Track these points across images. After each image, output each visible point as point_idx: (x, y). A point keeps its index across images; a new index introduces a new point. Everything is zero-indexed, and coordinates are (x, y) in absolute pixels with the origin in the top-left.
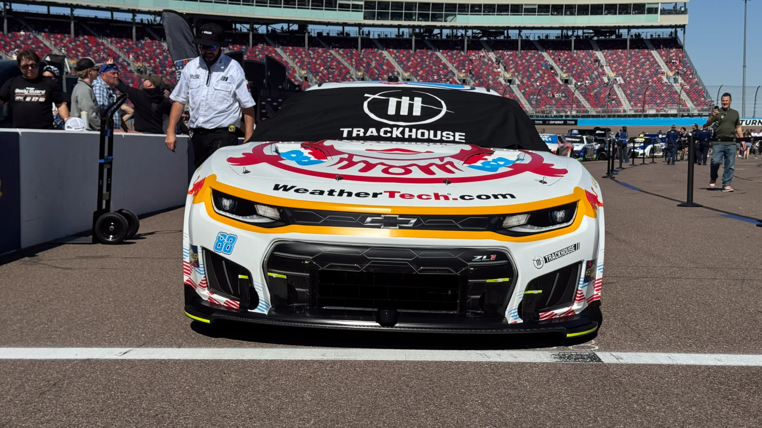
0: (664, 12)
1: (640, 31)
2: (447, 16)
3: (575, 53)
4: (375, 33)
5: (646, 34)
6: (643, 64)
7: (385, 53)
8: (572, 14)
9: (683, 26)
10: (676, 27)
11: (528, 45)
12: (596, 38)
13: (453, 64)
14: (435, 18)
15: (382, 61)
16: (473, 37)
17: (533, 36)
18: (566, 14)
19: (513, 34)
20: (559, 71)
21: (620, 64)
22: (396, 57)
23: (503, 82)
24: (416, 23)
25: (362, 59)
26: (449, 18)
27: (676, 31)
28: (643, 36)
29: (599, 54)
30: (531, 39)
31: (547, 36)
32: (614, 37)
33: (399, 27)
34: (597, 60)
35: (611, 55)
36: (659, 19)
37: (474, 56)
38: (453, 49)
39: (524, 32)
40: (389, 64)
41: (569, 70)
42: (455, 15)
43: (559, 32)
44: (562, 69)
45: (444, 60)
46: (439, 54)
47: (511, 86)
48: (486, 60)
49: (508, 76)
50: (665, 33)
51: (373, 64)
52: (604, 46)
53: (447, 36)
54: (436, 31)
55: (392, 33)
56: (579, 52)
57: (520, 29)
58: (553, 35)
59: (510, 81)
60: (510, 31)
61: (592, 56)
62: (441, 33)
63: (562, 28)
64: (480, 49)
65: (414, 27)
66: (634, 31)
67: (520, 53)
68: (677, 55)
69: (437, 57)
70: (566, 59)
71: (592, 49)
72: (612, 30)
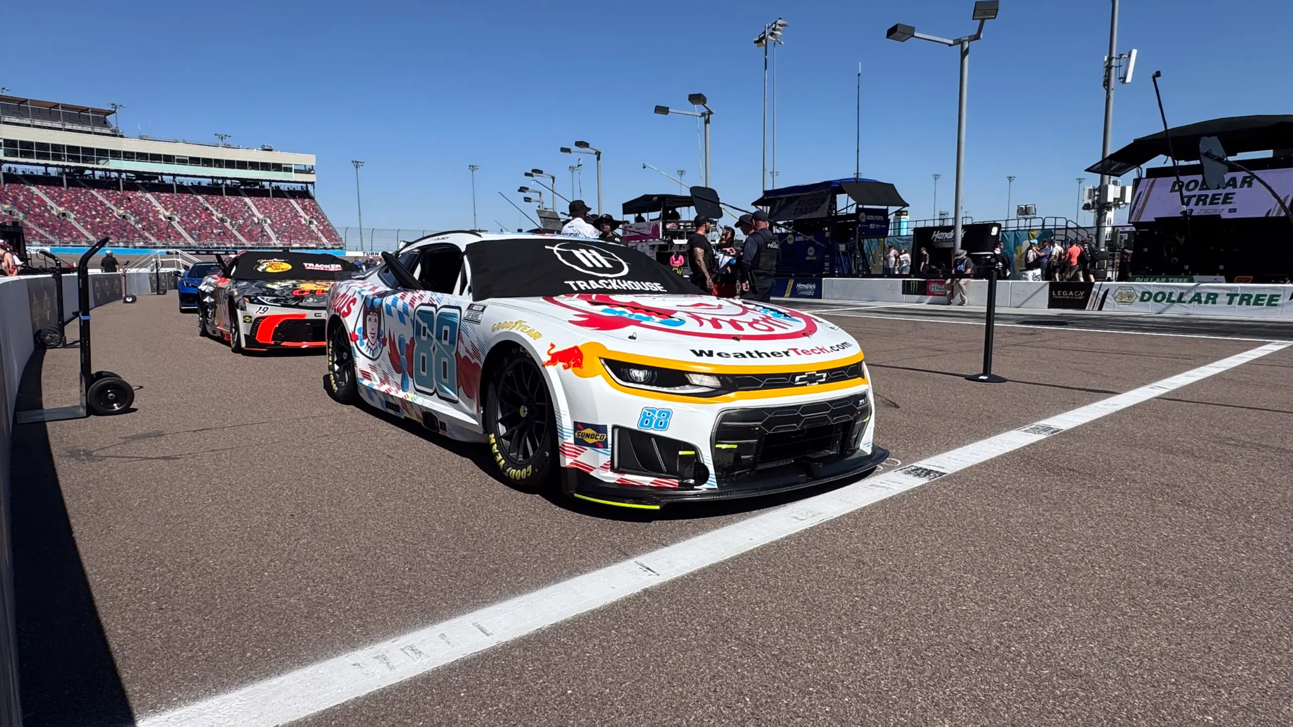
0: (296, 171)
1: (279, 184)
2: (98, 159)
3: (227, 198)
5: (284, 187)
6: (284, 210)
7: (34, 189)
8: (220, 166)
9: (312, 183)
10: (306, 183)
11: (182, 189)
12: (242, 187)
16: (127, 179)
17: (187, 182)
18: (215, 167)
19: (168, 180)
20: (215, 212)
21: (266, 209)
22: (46, 193)
23: (164, 219)
24: (66, 163)
25: (6, 193)
26: (101, 162)
27: (307, 187)
28: (282, 188)
29: (247, 200)
30: (185, 184)
31: (199, 183)
32: (258, 187)
34: (246, 204)
35: (257, 201)
36: (293, 176)
38: (108, 188)
39: (178, 178)
41: (223, 211)
42: (108, 159)
43: (210, 180)
44: (217, 210)
45: (100, 198)
46: (94, 192)
47: (172, 222)
49: (168, 214)
50: (298, 187)
51: (21, 198)
52: (250, 193)
53: (100, 177)
54: (88, 172)
55: (40, 171)
56: (230, 197)
57: (174, 175)
58: (205, 182)
59: (170, 218)
60: (164, 177)
61: (242, 201)
62: (93, 174)
63: (212, 178)
64: (137, 191)
65: (63, 167)
66: (274, 184)
67: (176, 195)
68: (310, 204)
69: (92, 195)
70: (219, 203)
71: (241, 196)
72: (256, 182)
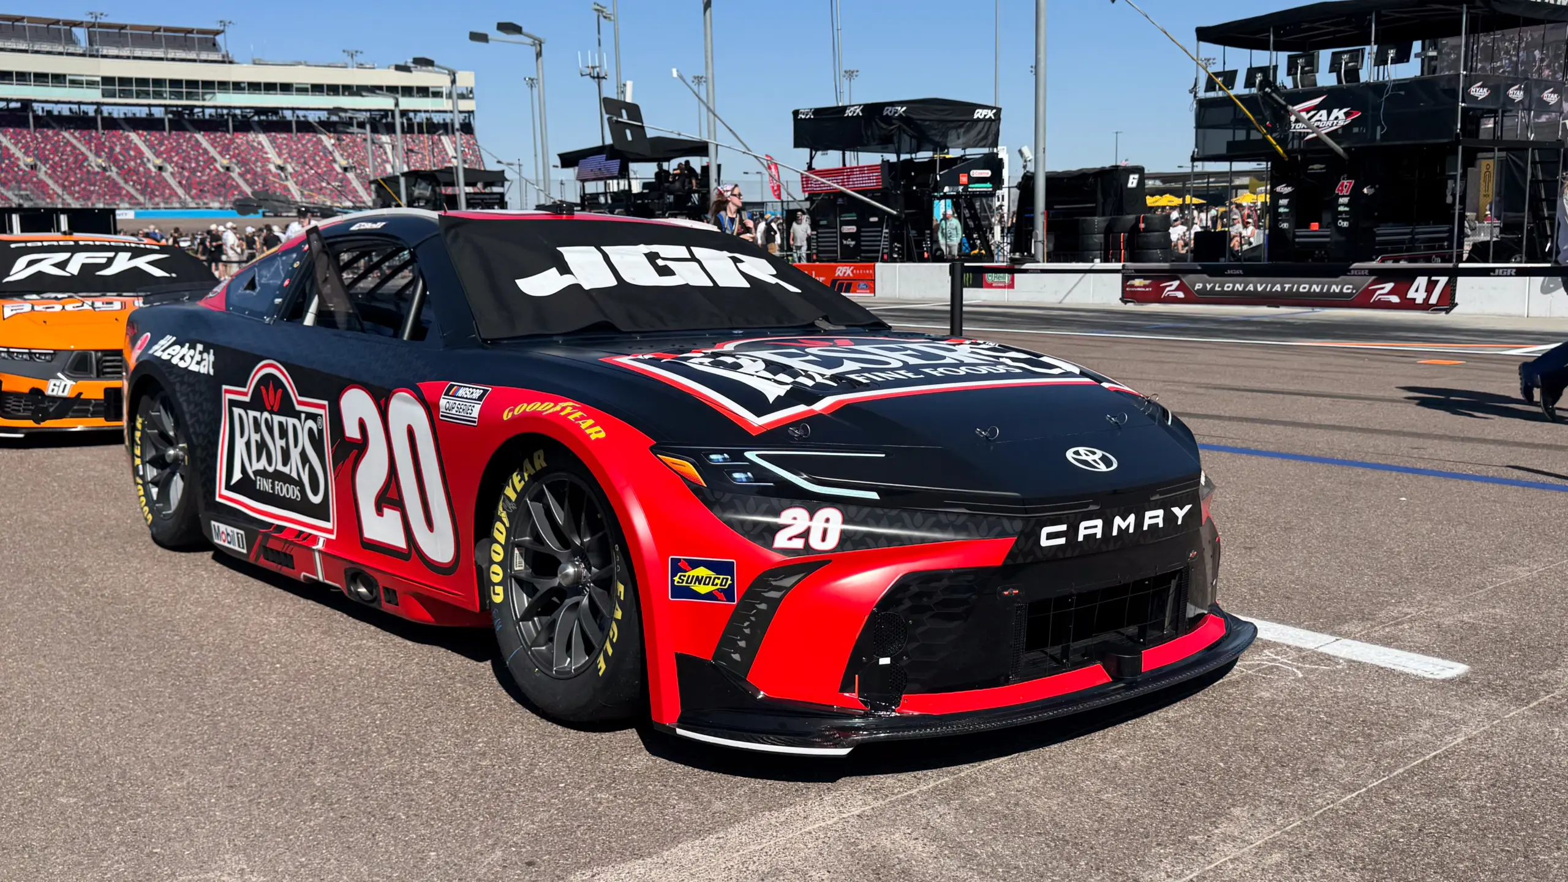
0: (451, 97)
2: (204, 94)
4: (118, 113)
7: (133, 136)
11: (305, 126)
13: (215, 148)
14: (189, 96)
15: (128, 146)
16: (240, 117)
17: (311, 117)
19: (288, 115)
20: (338, 158)
22: (146, 141)
23: (274, 170)
24: (169, 102)
25: (103, 143)
26: (208, 97)
27: (469, 117)
29: (384, 138)
30: (308, 120)
33: (149, 106)
34: (381, 145)
35: (397, 139)
36: (445, 104)
37: (241, 138)
38: (215, 130)
39: (300, 113)
40: (137, 149)
41: (349, 157)
42: (214, 93)
44: (342, 155)
45: (205, 143)
46: (198, 136)
47: (283, 174)
48: (255, 144)
49: (280, 162)
51: (118, 149)
52: (391, 129)
53: (210, 116)
54: (197, 111)
55: (142, 112)
57: (293, 109)
60: (284, 112)
61: (375, 140)
64: (248, 131)
65: (166, 106)
67: (295, 136)
68: (468, 140)
69: (197, 141)
